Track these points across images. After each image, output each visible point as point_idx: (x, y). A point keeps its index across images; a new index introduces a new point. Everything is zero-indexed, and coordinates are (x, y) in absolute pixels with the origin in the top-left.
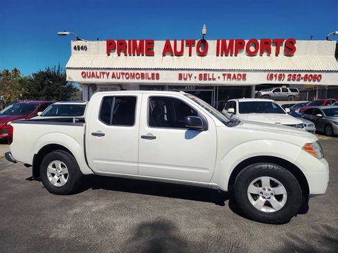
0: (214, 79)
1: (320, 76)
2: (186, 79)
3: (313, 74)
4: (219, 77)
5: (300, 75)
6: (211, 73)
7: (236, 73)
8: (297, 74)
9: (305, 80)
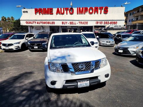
0: (76, 24)
1: (117, 22)
2: (65, 24)
3: (114, 21)
4: (77, 23)
5: (108, 22)
6: (74, 21)
7: (84, 22)
8: (107, 21)
9: (111, 24)
